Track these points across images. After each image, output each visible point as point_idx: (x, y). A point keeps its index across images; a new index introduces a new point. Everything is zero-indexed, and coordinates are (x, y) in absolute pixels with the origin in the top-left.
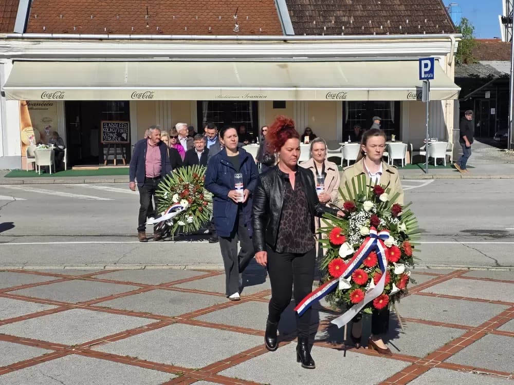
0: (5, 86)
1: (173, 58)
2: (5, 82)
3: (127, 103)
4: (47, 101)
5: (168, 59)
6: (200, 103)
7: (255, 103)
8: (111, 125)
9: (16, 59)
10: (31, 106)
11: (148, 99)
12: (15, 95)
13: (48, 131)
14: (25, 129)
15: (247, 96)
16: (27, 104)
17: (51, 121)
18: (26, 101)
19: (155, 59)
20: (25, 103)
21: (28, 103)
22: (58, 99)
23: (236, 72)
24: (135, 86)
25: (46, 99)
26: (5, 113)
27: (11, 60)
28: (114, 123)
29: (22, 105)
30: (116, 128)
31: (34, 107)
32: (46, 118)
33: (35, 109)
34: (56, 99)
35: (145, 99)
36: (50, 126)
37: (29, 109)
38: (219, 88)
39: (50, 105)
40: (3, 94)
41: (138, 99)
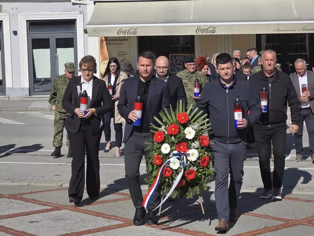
0: (87, 25)
2: (88, 22)
3: (192, 38)
4: (122, 37)
6: (258, 36)
8: (178, 57)
10: (109, 42)
11: (211, 34)
12: (95, 32)
13: (123, 63)
14: (103, 62)
15: (303, 29)
16: (105, 40)
17: (126, 54)
18: (105, 37)
20: (104, 39)
21: (106, 38)
22: (132, 35)
23: (294, 7)
24: (200, 22)
25: (122, 35)
26: (87, 47)
27: (92, 2)
28: (180, 56)
29: (101, 41)
30: (182, 60)
31: (112, 42)
32: (122, 52)
33: (112, 44)
34: (130, 35)
35: (208, 34)
36: (125, 59)
37: (107, 44)
38: (277, 22)
39: (125, 40)
40: (86, 31)
41: (201, 34)
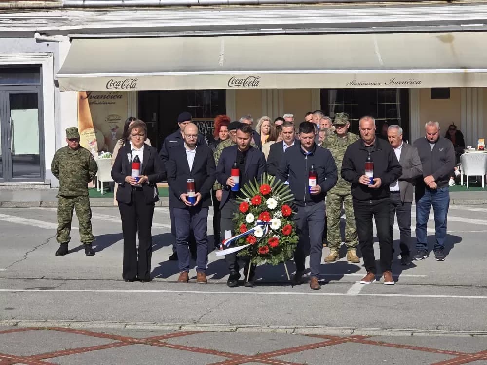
0: (60, 73)
1: (287, 30)
2: (60, 68)
3: (222, 92)
4: (114, 92)
5: (279, 30)
6: (324, 92)
7: (405, 92)
8: (200, 124)
9: (75, 35)
10: (93, 100)
11: (251, 87)
12: (71, 86)
13: (115, 133)
14: (84, 131)
15: (392, 82)
16: (87, 97)
17: (120, 119)
18: (87, 92)
19: (263, 31)
20: (85, 95)
21: (89, 94)
22: (129, 89)
23: (377, 48)
24: (234, 69)
25: (112, 89)
26: (59, 109)
27: (67, 37)
28: (203, 122)
29: (82, 98)
30: (206, 128)
31: (98, 101)
32: (112, 115)
33: (99, 103)
34: (125, 89)
35: (247, 87)
36: (117, 127)
37: (90, 104)
38: (353, 71)
39: (118, 97)
40: (56, 84)
41: (237, 87)
